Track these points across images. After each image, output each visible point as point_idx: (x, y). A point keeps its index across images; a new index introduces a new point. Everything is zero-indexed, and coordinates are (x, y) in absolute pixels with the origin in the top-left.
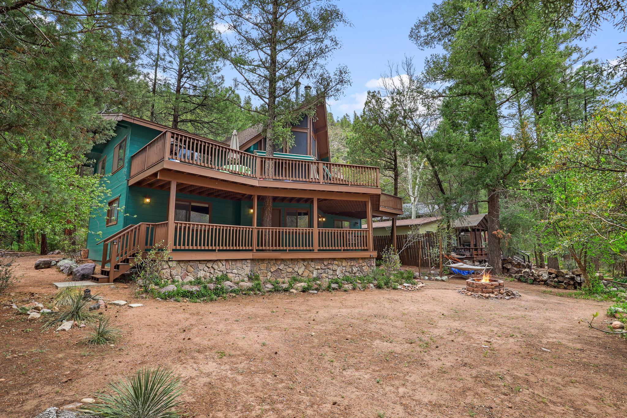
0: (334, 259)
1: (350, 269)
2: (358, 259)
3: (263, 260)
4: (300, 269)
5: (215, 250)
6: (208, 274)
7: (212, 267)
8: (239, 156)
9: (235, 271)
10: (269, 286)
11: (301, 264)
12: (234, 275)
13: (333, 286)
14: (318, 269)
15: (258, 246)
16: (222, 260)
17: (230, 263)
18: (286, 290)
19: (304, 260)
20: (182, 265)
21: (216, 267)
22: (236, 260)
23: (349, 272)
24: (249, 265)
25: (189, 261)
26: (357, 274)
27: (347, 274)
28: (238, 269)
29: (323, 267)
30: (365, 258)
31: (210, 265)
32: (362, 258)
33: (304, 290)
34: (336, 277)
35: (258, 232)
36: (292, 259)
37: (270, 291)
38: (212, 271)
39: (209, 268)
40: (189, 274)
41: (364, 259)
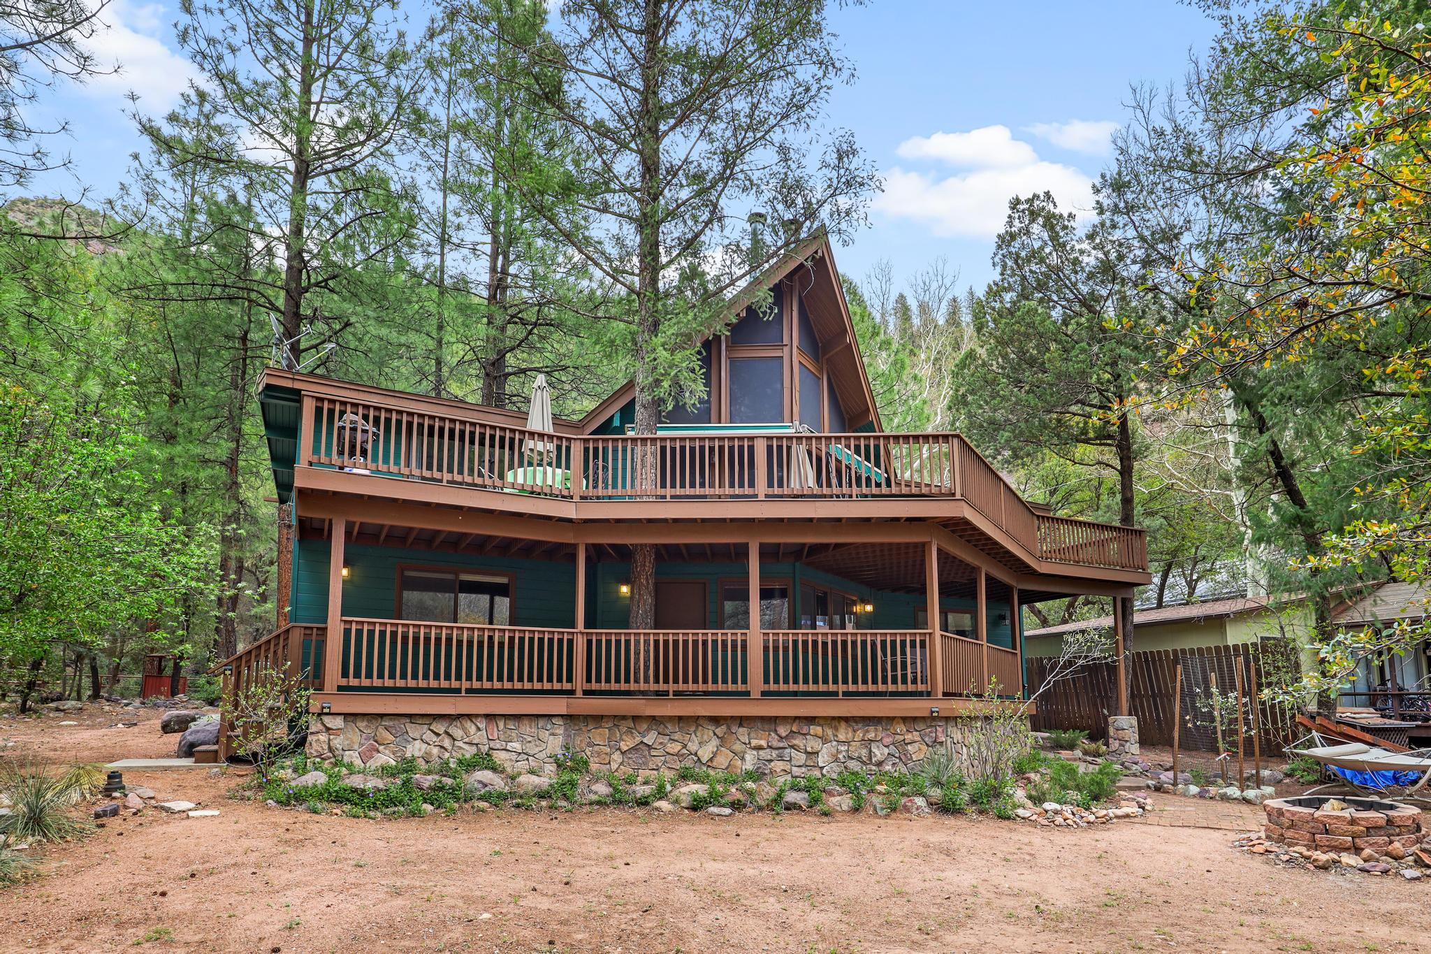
0: (811, 720)
1: (864, 752)
2: (891, 719)
3: (598, 719)
4: (705, 745)
5: (458, 691)
6: (435, 751)
7: (447, 733)
8: (551, 446)
9: (516, 746)
10: (602, 789)
11: (708, 731)
12: (514, 756)
13: (792, 797)
14: (759, 748)
15: (589, 680)
16: (477, 716)
17: (501, 725)
18: (643, 802)
19: (716, 720)
20: (362, 724)
21: (458, 733)
22: (517, 717)
23: (859, 759)
24: (561, 731)
25: (382, 716)
26: (888, 768)
27: (854, 766)
28: (523, 741)
29: (775, 744)
30: (914, 719)
31: (440, 727)
32: (904, 719)
33: (697, 806)
34: (817, 773)
35: (589, 642)
36: (680, 718)
37: (599, 803)
38: (447, 743)
39: (438, 735)
40: (381, 748)
41: (910, 721)
